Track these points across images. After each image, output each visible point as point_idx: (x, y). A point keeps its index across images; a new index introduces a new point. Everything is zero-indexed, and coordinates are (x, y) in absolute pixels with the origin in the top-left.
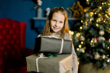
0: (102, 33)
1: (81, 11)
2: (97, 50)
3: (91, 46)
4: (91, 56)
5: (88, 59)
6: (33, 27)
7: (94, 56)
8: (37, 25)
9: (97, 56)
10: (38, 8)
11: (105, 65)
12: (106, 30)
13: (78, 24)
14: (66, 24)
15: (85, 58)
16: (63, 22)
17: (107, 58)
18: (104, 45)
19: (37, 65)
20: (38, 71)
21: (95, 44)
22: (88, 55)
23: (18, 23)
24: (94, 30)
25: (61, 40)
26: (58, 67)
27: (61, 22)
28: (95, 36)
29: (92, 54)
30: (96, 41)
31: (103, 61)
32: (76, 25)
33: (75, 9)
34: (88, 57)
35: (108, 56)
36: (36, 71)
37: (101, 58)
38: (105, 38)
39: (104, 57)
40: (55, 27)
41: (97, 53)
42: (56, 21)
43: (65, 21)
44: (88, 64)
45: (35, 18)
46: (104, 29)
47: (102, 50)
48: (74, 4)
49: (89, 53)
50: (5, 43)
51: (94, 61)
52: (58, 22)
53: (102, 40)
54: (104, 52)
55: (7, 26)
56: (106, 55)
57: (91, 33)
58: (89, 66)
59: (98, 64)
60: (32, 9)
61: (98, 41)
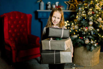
0: (91, 23)
1: (76, 4)
2: (87, 36)
4: (83, 42)
5: (80, 44)
7: (84, 41)
8: (40, 16)
9: (87, 41)
11: (93, 48)
12: (95, 21)
13: (73, 15)
15: (78, 43)
16: (60, 18)
17: (95, 43)
20: (50, 49)
22: (80, 40)
23: (25, 15)
24: (85, 21)
25: (62, 29)
27: (58, 18)
28: (86, 26)
31: (91, 45)
33: (71, 3)
34: (80, 42)
35: (96, 41)
37: (90, 43)
38: (94, 27)
39: (92, 42)
40: (54, 21)
41: (87, 39)
42: (55, 17)
44: (80, 47)
45: (38, 11)
46: (92, 20)
47: (91, 37)
50: (15, 31)
51: (85, 45)
54: (93, 38)
55: (17, 17)
56: (94, 40)
57: (83, 24)
58: (81, 49)
59: (88, 47)
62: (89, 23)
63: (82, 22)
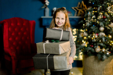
0: (102, 29)
2: (98, 44)
3: (93, 41)
4: (93, 50)
5: (90, 52)
6: (41, 25)
7: (95, 49)
8: (45, 23)
9: (98, 49)
10: (45, 8)
11: (105, 57)
12: (106, 26)
13: (82, 21)
14: (67, 20)
15: (88, 51)
16: (65, 19)
17: (107, 51)
18: (104, 39)
19: (44, 48)
20: (45, 53)
21: (96, 39)
22: (90, 49)
23: (28, 22)
24: (95, 26)
25: (61, 30)
26: (58, 48)
28: (96, 32)
29: (93, 48)
30: (96, 36)
31: (102, 54)
32: (80, 23)
33: (79, 8)
34: (90, 51)
35: (108, 49)
36: (43, 53)
37: (101, 51)
39: (104, 50)
41: (98, 47)
43: (66, 18)
44: (90, 56)
45: (43, 17)
46: (103, 26)
47: (102, 44)
48: (79, 3)
49: (91, 47)
50: (17, 39)
51: (95, 54)
52: (60, 19)
53: (102, 35)
54: (104, 45)
55: (18, 24)
56: (106, 49)
59: (99, 56)
60: (41, 9)
61: (98, 36)
62: (100, 29)
63: (92, 28)
